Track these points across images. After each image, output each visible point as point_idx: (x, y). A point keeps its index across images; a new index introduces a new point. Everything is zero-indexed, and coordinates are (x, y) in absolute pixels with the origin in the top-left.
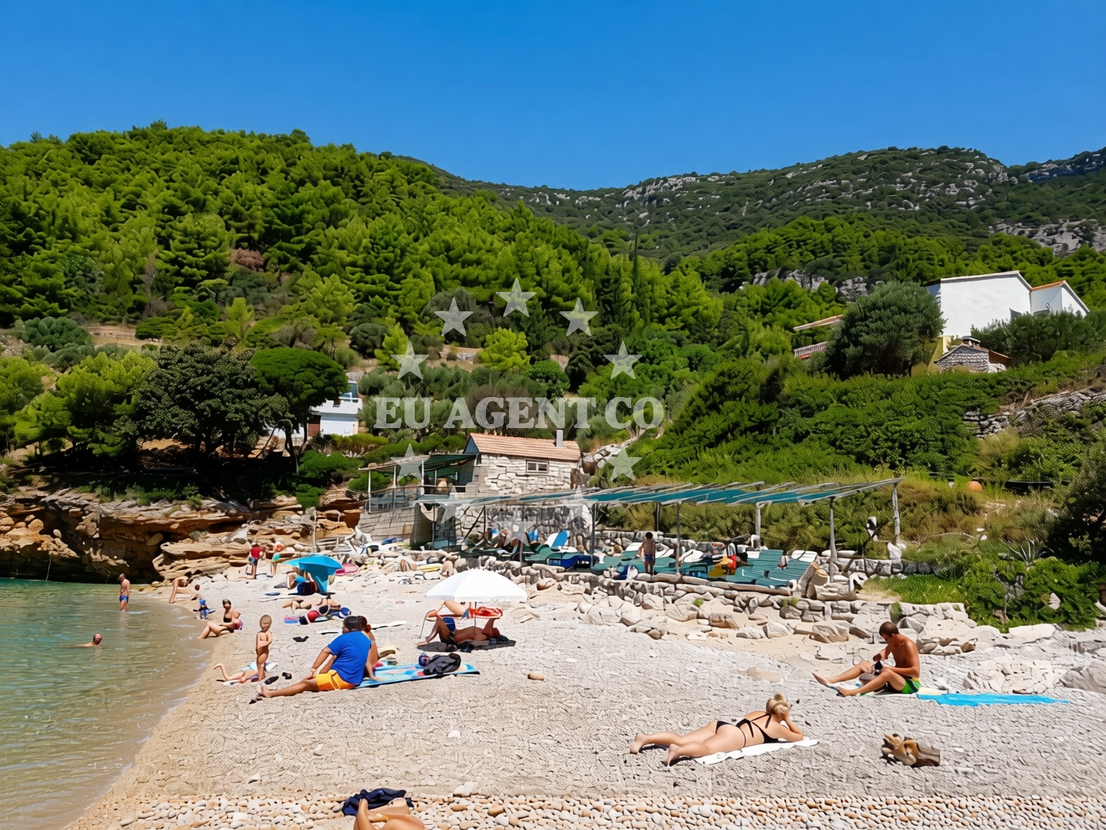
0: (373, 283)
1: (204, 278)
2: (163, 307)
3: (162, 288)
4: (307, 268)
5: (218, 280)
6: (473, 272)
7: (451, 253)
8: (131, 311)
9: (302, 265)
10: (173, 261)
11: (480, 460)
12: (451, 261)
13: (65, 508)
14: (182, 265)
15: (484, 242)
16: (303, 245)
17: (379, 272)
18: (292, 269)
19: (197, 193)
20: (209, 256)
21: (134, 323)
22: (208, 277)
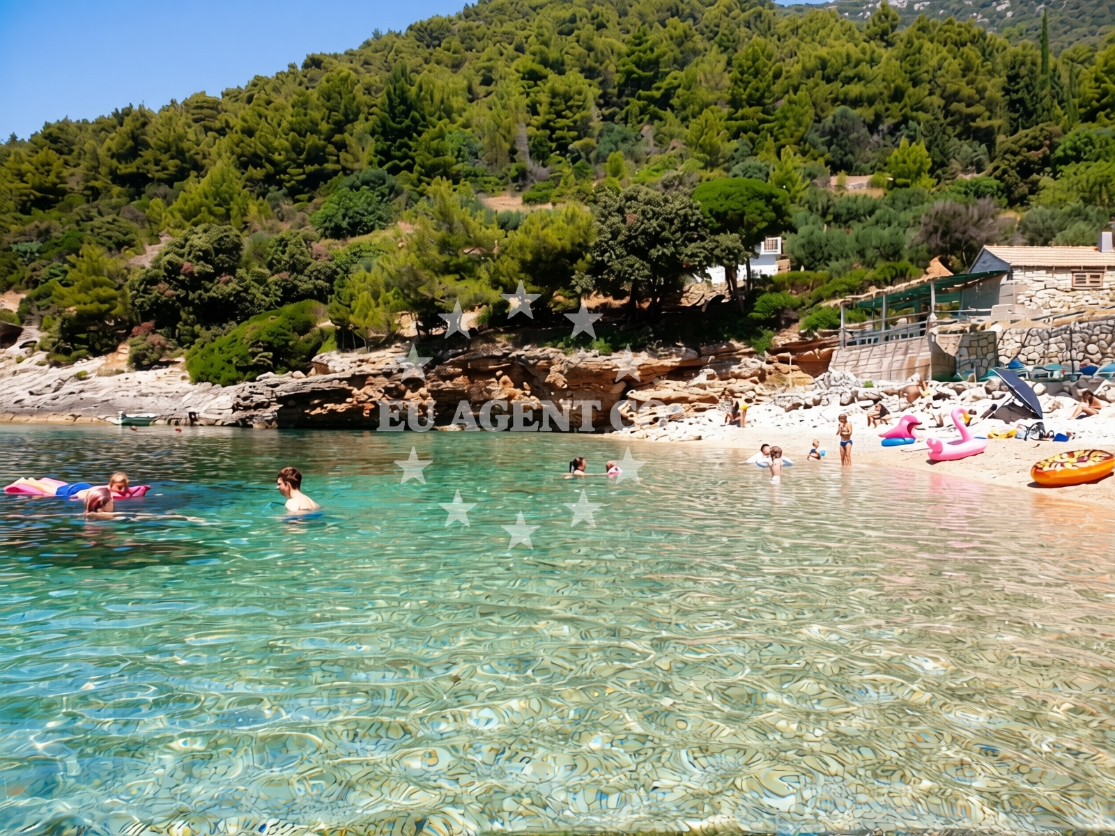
0: (743, 118)
1: (574, 139)
2: (543, 172)
3: (539, 154)
4: (668, 114)
5: (586, 140)
6: (855, 89)
7: (828, 71)
8: (515, 179)
9: (662, 112)
10: (545, 126)
11: (1010, 277)
12: (829, 80)
13: (531, 362)
14: (553, 130)
15: (864, 53)
16: (662, 91)
17: (751, 106)
18: (654, 117)
19: (553, 54)
20: (577, 116)
21: (520, 191)
22: (579, 138)
